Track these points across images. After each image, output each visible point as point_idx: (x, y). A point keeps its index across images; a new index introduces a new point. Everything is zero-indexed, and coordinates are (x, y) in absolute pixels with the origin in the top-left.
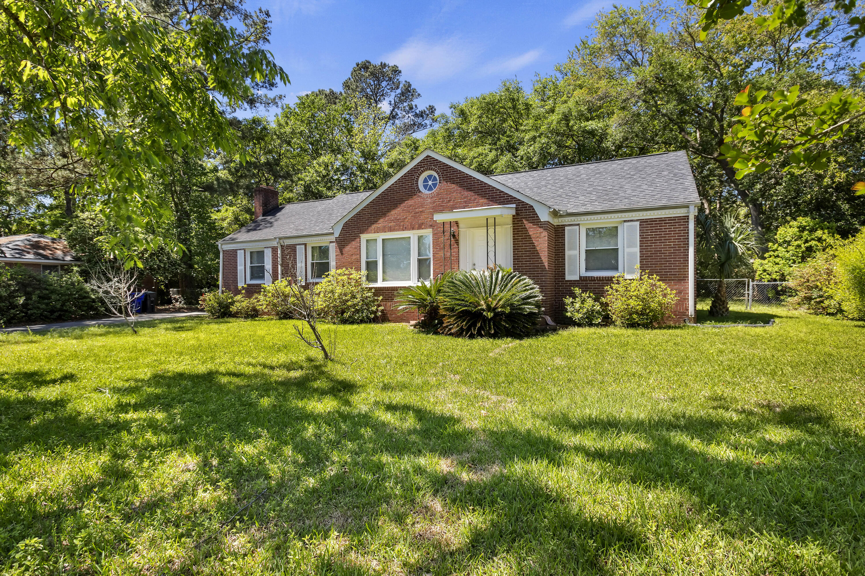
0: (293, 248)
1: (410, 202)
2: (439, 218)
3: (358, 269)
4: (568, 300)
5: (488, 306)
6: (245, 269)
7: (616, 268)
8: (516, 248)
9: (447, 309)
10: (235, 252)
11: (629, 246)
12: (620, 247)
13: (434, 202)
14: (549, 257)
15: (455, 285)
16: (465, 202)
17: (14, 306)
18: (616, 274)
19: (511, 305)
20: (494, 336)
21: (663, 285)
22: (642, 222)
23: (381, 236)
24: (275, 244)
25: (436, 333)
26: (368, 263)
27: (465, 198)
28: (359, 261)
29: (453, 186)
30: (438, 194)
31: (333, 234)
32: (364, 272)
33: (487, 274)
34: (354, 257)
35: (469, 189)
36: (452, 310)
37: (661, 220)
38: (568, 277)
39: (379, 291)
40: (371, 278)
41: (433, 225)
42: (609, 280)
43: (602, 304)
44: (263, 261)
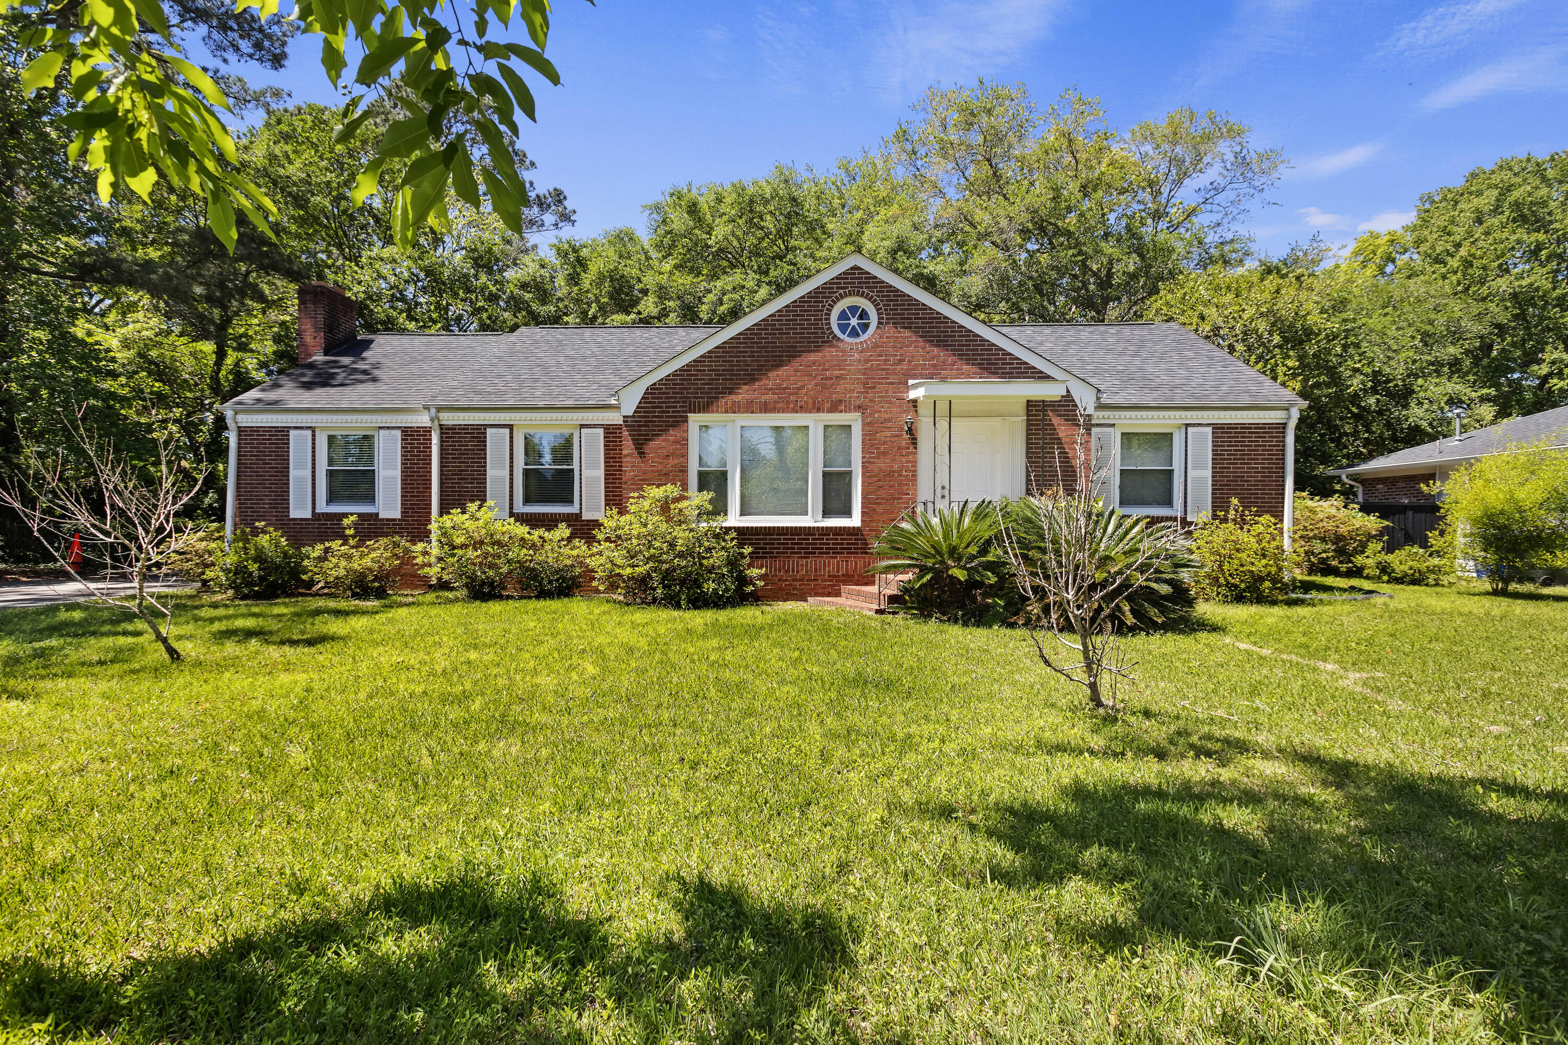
0: (478, 434)
1: (813, 357)
6: (314, 476)
8: (1032, 461)
10: (282, 434)
11: (1195, 467)
13: (867, 361)
16: (935, 366)
22: (1218, 429)
23: (739, 422)
24: (424, 420)
26: (703, 476)
27: (933, 359)
28: (684, 470)
29: (907, 333)
30: (876, 346)
31: (617, 408)
32: (697, 495)
34: (672, 462)
35: (941, 343)
37: (1244, 426)
40: (719, 507)
41: (866, 406)
44: (371, 460)
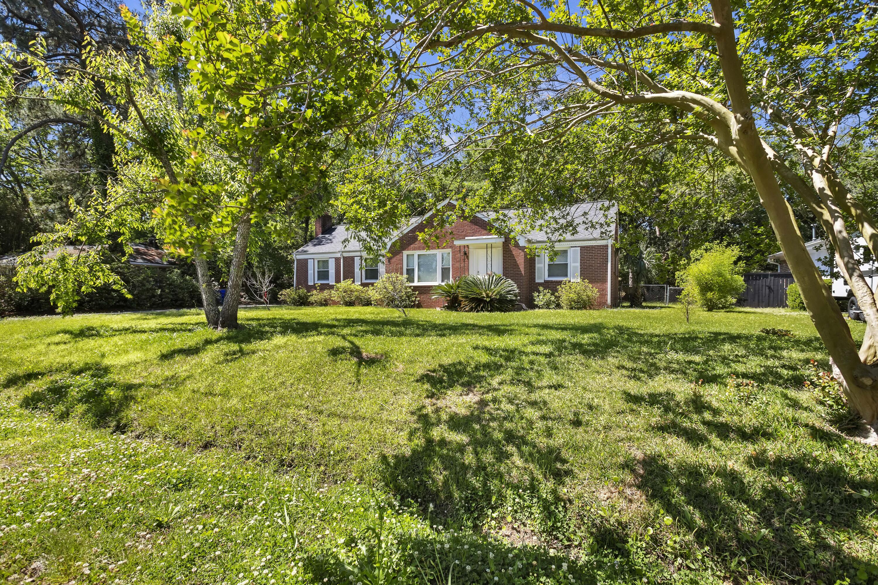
0: (352, 259)
2: (457, 243)
3: (402, 274)
4: (536, 294)
5: (487, 295)
6: (314, 273)
7: (566, 276)
8: (504, 263)
9: (463, 297)
10: (306, 260)
11: (574, 262)
12: (569, 262)
13: (453, 232)
14: (525, 268)
15: (468, 283)
16: (473, 233)
17: (154, 296)
18: (564, 279)
19: (501, 295)
20: (491, 311)
21: (590, 285)
22: (582, 248)
23: (417, 253)
24: (338, 255)
25: (457, 311)
26: (407, 270)
27: (473, 231)
28: (402, 268)
29: (465, 222)
30: (455, 227)
32: (405, 276)
33: (487, 277)
34: (398, 266)
35: (476, 224)
36: (466, 297)
37: (592, 247)
38: (537, 281)
39: (416, 288)
40: (411, 279)
41: (452, 247)
42: (560, 283)
43: (556, 297)
44: (328, 268)
